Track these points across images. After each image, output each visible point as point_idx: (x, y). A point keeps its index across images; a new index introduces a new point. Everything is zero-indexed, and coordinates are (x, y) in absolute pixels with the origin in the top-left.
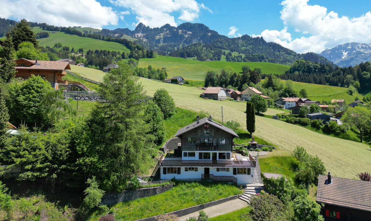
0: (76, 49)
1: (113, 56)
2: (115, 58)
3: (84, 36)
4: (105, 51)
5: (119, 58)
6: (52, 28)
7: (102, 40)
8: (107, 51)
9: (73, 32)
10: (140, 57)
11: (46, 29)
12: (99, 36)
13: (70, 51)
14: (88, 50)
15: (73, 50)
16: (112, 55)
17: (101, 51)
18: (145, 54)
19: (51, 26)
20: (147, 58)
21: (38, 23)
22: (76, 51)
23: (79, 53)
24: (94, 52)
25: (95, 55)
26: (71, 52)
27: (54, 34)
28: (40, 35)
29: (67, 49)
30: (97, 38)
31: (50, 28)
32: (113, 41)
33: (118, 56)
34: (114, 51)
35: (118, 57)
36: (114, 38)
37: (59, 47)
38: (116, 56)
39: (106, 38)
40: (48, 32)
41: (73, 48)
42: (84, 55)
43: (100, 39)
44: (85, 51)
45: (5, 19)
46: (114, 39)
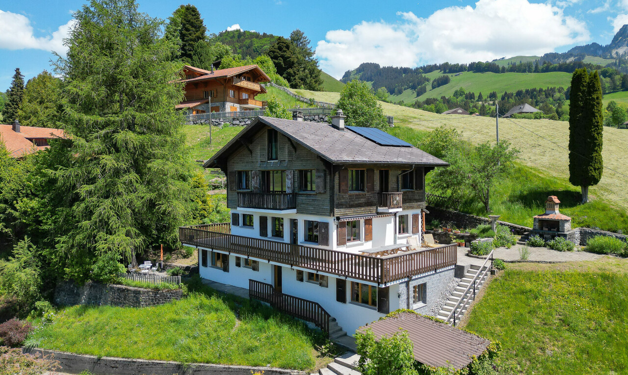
0: (486, 94)
1: (547, 97)
2: (551, 99)
3: (504, 70)
4: (534, 90)
5: (559, 99)
6: (456, 68)
7: (534, 72)
8: (538, 89)
9: (485, 67)
10: (607, 92)
11: (447, 71)
12: (529, 67)
13: (476, 99)
14: (503, 93)
15: (480, 97)
16: (546, 95)
17: (527, 91)
18: (618, 83)
19: (455, 65)
20: (623, 91)
21: (438, 65)
22: (484, 98)
23: (490, 100)
24: (515, 95)
25: (515, 99)
26: (478, 101)
27: (458, 77)
28: (438, 83)
29: (471, 96)
30: (524, 71)
31: (453, 69)
32: (554, 70)
33: (557, 95)
34: (551, 88)
35: (557, 98)
36: (556, 65)
37: (461, 95)
38: (553, 96)
39: (540, 67)
40: (449, 75)
41: (480, 94)
42: (497, 102)
43: (530, 71)
44: (499, 96)
45: (397, 68)
46: (556, 67)
